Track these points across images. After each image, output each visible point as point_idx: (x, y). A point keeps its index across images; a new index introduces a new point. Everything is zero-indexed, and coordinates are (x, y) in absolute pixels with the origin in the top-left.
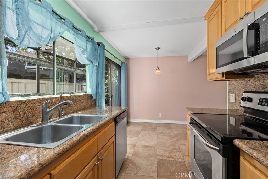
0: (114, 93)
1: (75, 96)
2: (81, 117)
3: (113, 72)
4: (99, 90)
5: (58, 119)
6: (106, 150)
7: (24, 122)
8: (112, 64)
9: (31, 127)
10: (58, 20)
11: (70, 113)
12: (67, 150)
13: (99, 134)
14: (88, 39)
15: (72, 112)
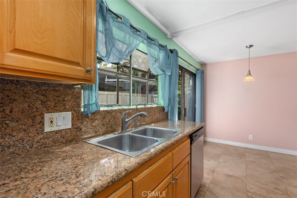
0: (187, 105)
1: (148, 108)
2: (154, 129)
3: (186, 82)
4: (171, 102)
5: (134, 130)
6: (181, 170)
7: (109, 129)
8: (185, 72)
9: (114, 134)
10: (135, 33)
11: (143, 125)
12: (146, 162)
13: (174, 151)
14: (161, 47)
15: (145, 123)
